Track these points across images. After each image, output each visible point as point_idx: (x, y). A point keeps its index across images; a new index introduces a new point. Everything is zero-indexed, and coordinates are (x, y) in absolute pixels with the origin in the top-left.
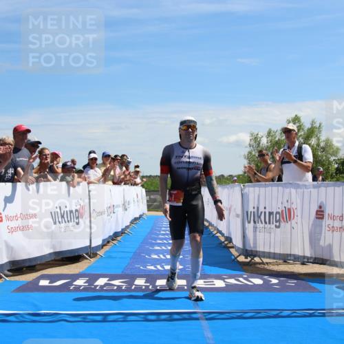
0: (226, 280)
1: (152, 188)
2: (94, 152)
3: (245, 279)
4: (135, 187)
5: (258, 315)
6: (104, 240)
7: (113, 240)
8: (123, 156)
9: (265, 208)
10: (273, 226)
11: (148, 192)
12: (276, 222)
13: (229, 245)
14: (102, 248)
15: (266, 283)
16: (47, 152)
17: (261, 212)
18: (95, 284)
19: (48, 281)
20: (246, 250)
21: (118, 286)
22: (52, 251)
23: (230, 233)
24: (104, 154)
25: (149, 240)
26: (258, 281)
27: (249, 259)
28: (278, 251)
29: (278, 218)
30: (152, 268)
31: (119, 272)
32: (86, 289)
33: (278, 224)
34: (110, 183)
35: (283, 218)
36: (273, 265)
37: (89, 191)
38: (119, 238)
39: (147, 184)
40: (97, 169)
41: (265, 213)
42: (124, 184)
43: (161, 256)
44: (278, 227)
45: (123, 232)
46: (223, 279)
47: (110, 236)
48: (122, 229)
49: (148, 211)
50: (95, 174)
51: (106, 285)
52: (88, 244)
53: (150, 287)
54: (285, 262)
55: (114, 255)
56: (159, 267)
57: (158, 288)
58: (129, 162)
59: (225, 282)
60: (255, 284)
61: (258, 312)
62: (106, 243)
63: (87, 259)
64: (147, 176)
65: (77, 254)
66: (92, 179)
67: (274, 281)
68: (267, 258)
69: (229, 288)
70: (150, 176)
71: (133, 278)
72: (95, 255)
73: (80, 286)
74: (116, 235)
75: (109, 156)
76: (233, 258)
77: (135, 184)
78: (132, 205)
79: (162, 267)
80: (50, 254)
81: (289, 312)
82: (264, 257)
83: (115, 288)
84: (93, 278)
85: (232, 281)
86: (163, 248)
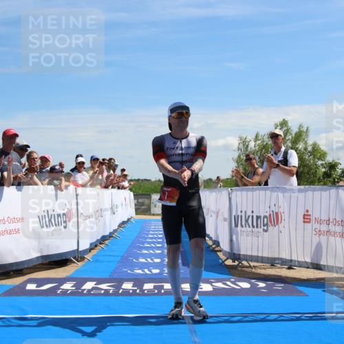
0: (214, 284)
1: (140, 192)
2: (81, 156)
3: (232, 282)
4: (123, 190)
5: (245, 319)
6: (91, 244)
7: (101, 244)
8: (111, 159)
9: (253, 212)
10: (261, 230)
11: (136, 196)
12: (264, 226)
13: (217, 249)
14: (90, 251)
15: (254, 286)
16: (35, 155)
17: (249, 216)
18: (83, 288)
19: (35, 285)
20: (234, 254)
21: (106, 290)
22: (39, 255)
23: (217, 237)
24: (92, 157)
25: (137, 244)
26: (245, 285)
27: (236, 263)
28: (265, 255)
29: (265, 222)
30: (140, 271)
31: (107, 275)
32: (73, 293)
33: (265, 228)
34: (99, 187)
35: (271, 222)
36: (261, 269)
37: (77, 195)
38: (107, 242)
39: (136, 188)
40: (84, 173)
41: (253, 216)
42: (112, 188)
43: (149, 260)
44: (266, 231)
45: (110, 236)
46: (211, 283)
47: (97, 240)
48: (110, 233)
49: (136, 214)
50: (83, 177)
51: (93, 288)
52: (76, 248)
53: (138, 291)
54: (272, 265)
55: (101, 259)
56: (146, 271)
57: (146, 292)
58: (117, 166)
59: (212, 285)
60: (242, 288)
61: (245, 315)
62: (93, 246)
63: (74, 263)
64: (135, 180)
65: (64, 258)
66: (80, 182)
67: (262, 285)
68: (255, 261)
69: (217, 292)
70: (138, 180)
71: (120, 282)
72: (83, 259)
73: (68, 290)
74: (104, 239)
75: (98, 159)
76: (220, 261)
77: (123, 188)
78: (120, 209)
79: (150, 271)
80: (37, 258)
81: (275, 316)
82: (252, 261)
83: (103, 292)
84: (80, 282)
85: (220, 285)
86: (151, 251)
